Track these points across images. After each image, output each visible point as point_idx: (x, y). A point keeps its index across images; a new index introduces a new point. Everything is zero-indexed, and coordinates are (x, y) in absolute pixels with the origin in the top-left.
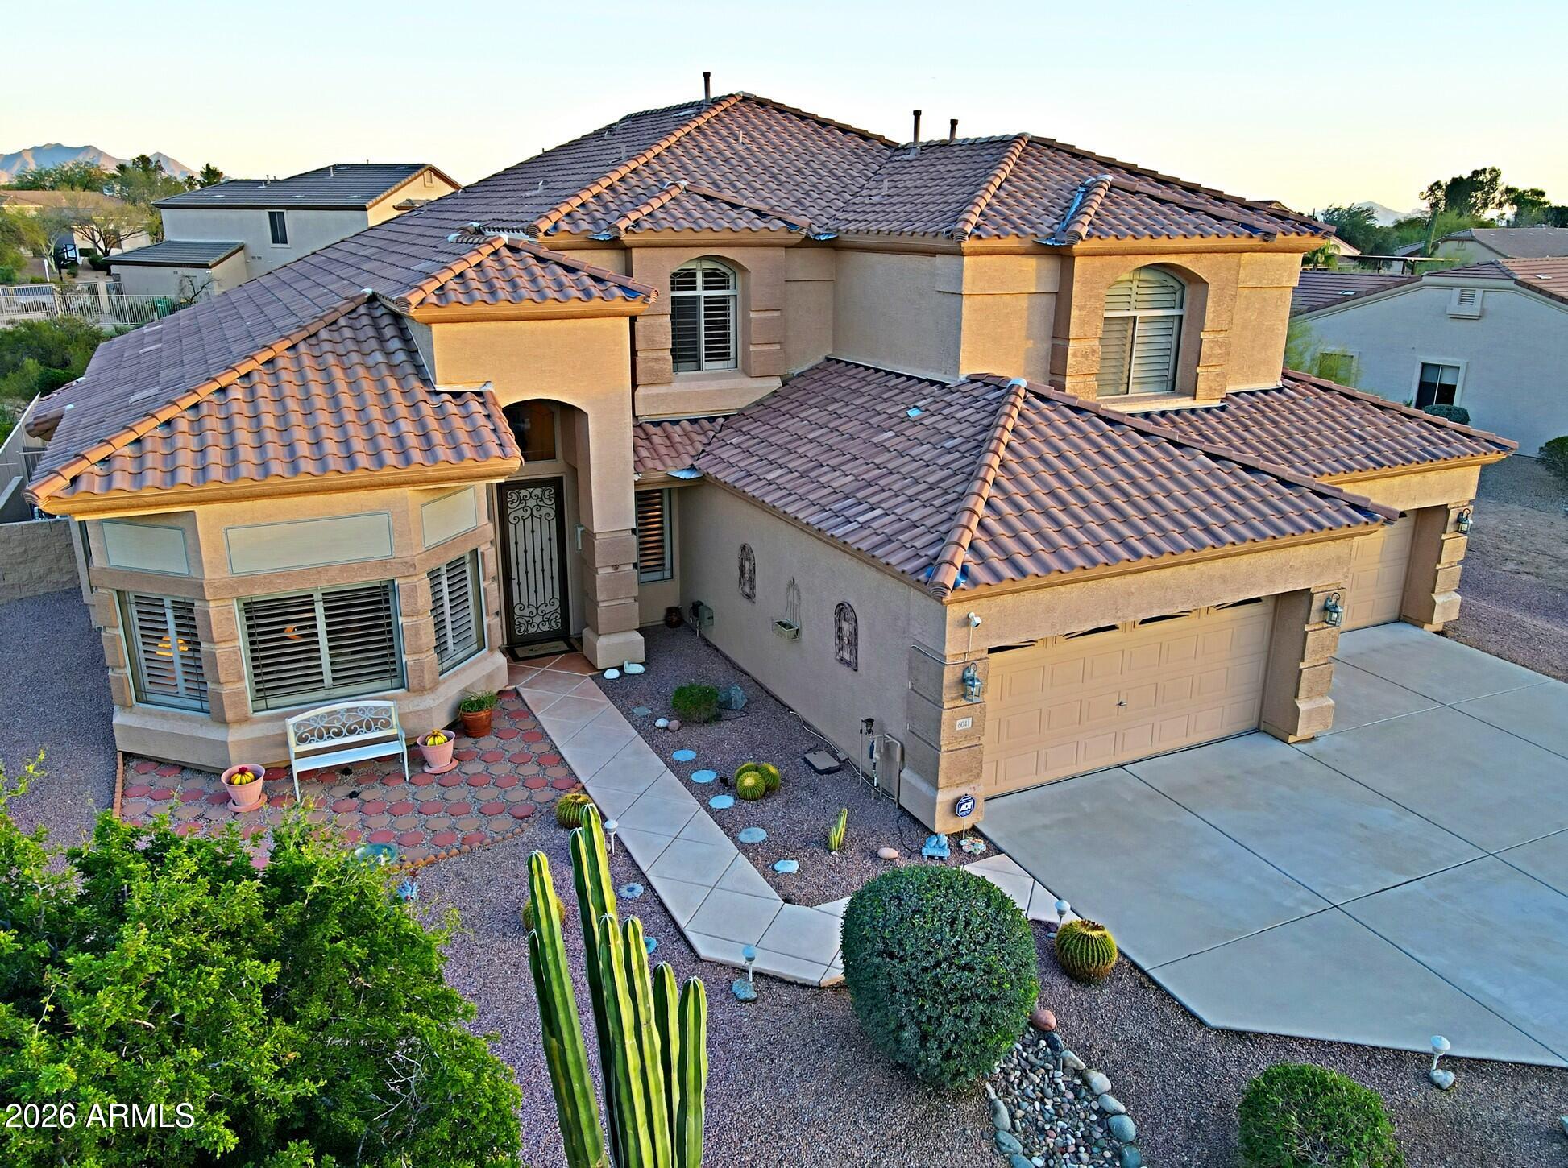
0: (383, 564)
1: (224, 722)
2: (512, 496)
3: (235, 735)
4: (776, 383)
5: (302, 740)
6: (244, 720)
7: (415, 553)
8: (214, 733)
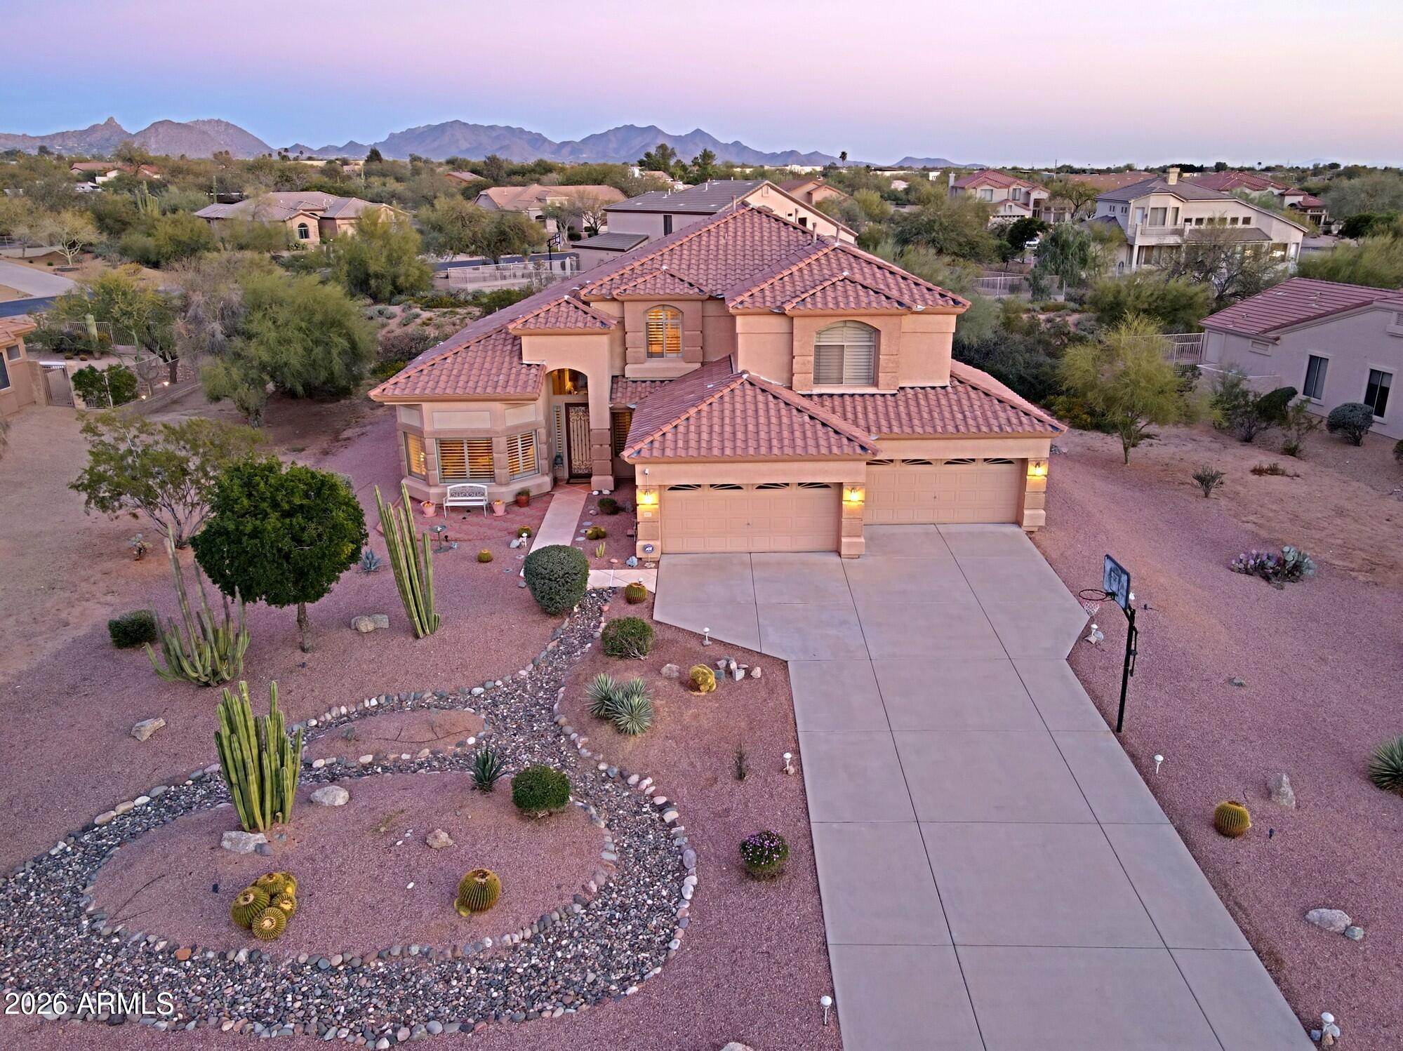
0: (487, 431)
1: (429, 485)
2: (572, 410)
3: (433, 491)
4: (698, 366)
5: (452, 495)
6: (436, 486)
7: (499, 428)
8: (426, 489)
